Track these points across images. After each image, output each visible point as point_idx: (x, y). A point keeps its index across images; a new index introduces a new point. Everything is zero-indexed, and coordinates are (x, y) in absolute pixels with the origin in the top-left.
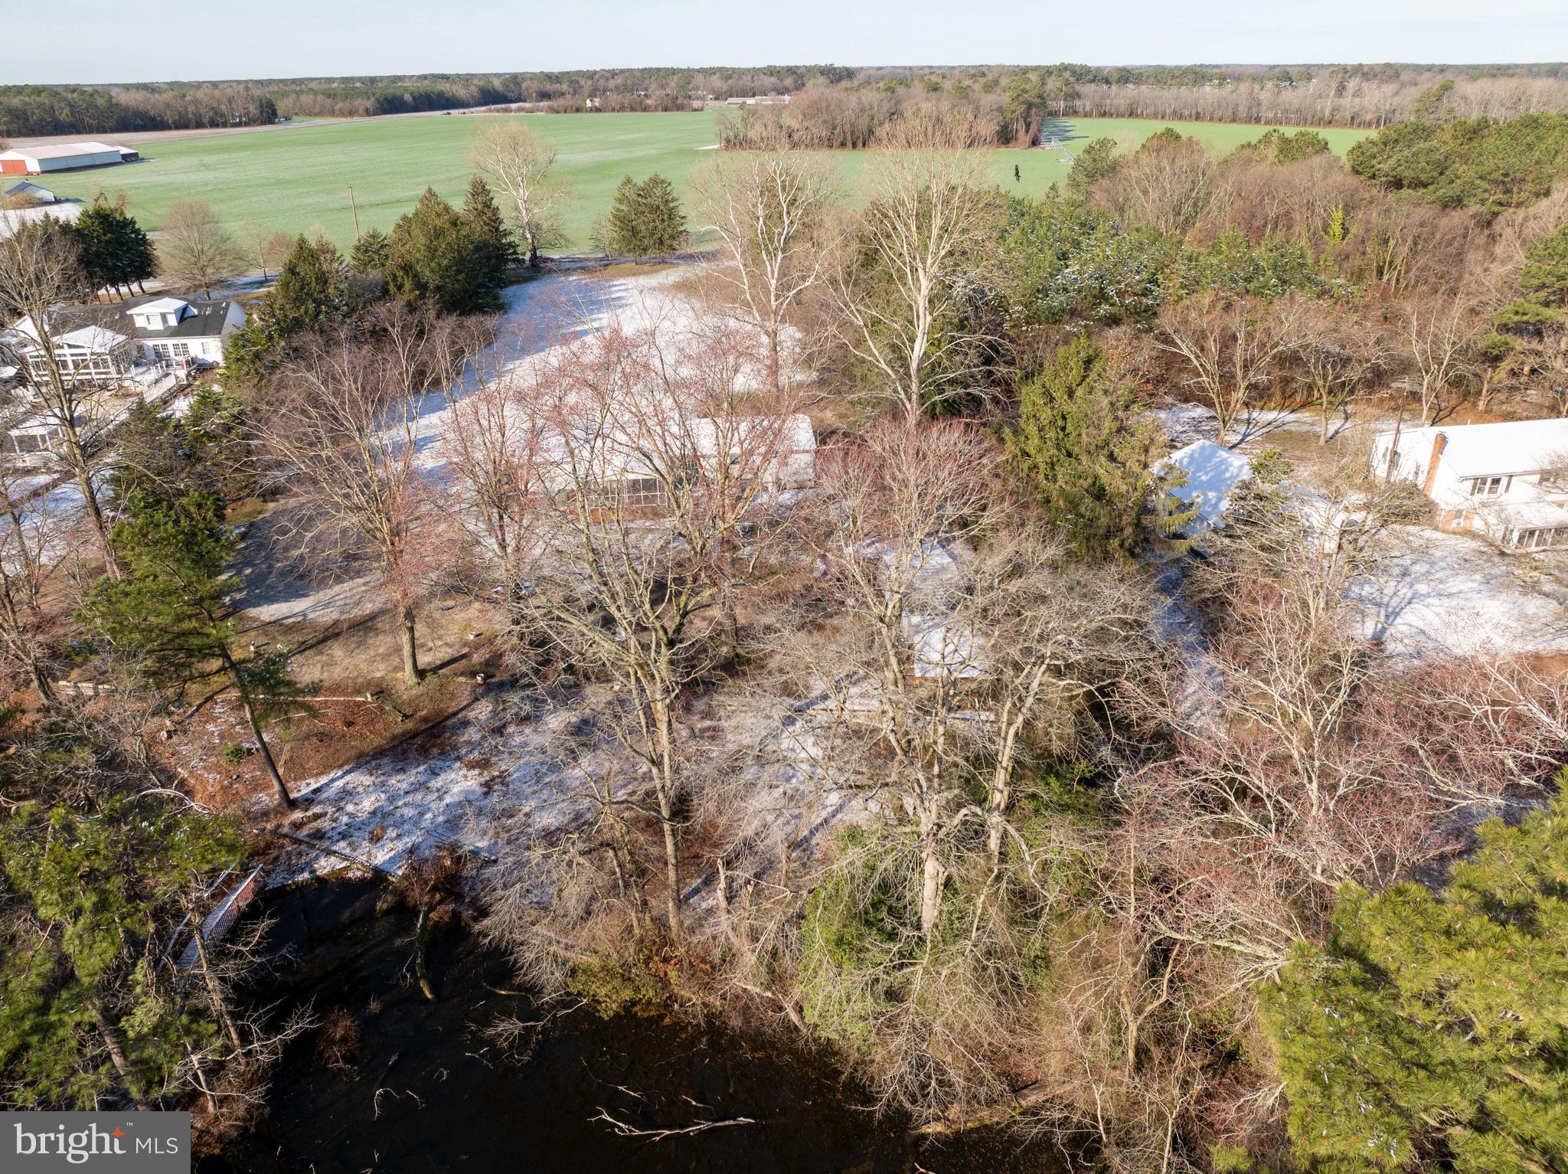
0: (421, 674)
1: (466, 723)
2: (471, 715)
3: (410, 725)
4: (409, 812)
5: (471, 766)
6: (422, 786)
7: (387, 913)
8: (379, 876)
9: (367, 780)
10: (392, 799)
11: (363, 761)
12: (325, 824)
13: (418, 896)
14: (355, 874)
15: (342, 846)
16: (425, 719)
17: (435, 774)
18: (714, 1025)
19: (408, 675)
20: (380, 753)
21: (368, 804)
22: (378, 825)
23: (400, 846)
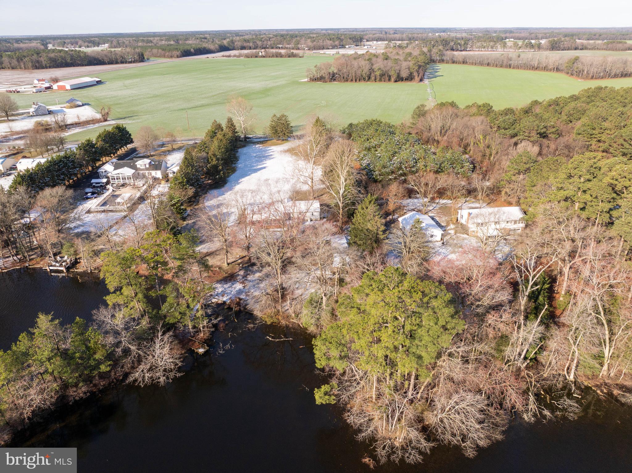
0: (228, 264)
1: (239, 275)
2: (240, 273)
3: (227, 275)
4: (229, 292)
5: (241, 283)
6: (231, 287)
7: (227, 309)
8: (224, 303)
9: (220, 285)
10: (225, 289)
11: (219, 281)
12: (213, 293)
13: (233, 306)
14: (220, 302)
15: (216, 297)
16: (229, 274)
17: (233, 284)
18: (287, 326)
19: (226, 264)
20: (221, 280)
21: (220, 290)
22: (223, 294)
23: (228, 297)
